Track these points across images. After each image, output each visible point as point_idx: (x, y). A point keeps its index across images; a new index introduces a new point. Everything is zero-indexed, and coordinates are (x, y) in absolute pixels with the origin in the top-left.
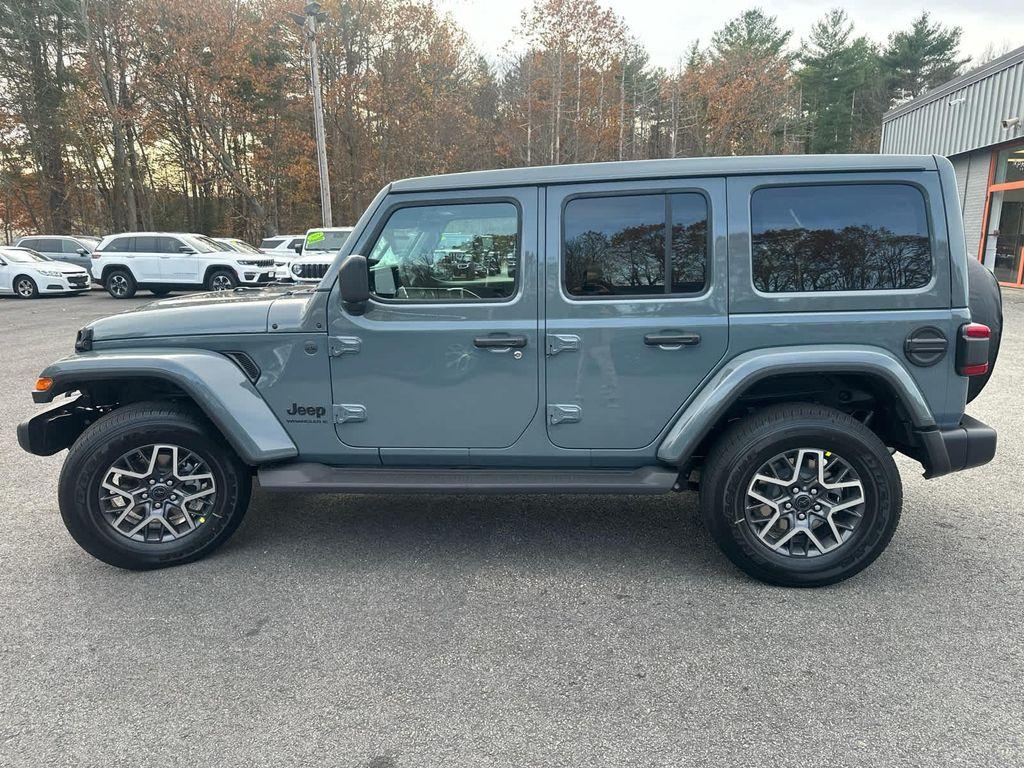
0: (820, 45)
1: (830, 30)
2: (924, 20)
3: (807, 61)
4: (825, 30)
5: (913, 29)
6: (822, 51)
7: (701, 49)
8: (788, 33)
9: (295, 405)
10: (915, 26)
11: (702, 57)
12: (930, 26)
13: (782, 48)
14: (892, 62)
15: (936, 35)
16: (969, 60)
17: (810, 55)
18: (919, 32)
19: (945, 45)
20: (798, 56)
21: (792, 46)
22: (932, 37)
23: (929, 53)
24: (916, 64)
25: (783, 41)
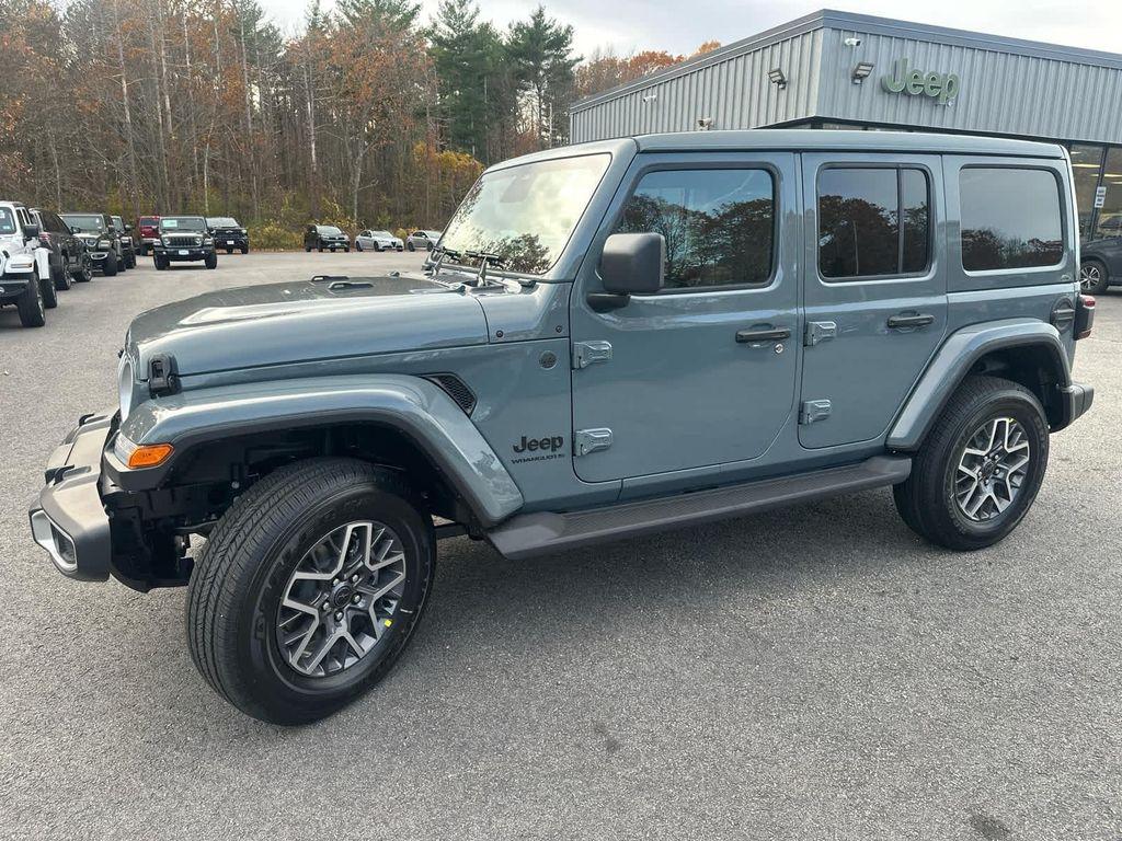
0: (449, 24)
1: (457, 11)
2: (540, 14)
3: (439, 41)
4: (452, 9)
5: (533, 22)
6: (451, 31)
7: (324, 8)
8: (418, 7)
9: (524, 439)
10: (534, 18)
11: (326, 20)
12: (547, 20)
13: (413, 22)
14: (514, 52)
15: (552, 30)
16: (582, 59)
17: (440, 34)
18: (537, 25)
19: (560, 41)
20: (429, 34)
21: (421, 22)
22: (549, 32)
23: (549, 47)
24: (538, 57)
25: (413, 14)
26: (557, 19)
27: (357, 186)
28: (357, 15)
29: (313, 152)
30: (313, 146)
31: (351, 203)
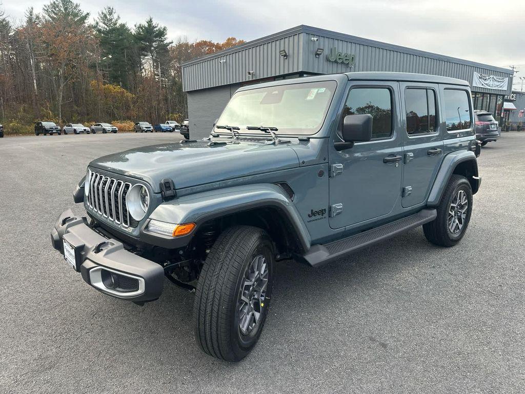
0: (104, 23)
1: (108, 17)
2: (151, 21)
3: (99, 31)
4: (105, 16)
5: (147, 24)
6: (106, 27)
7: (35, 12)
8: (88, 14)
9: (312, 211)
10: (147, 23)
11: (38, 17)
12: (154, 23)
13: (86, 21)
14: (138, 38)
15: (157, 28)
16: (172, 43)
17: (100, 28)
18: (150, 25)
19: (161, 33)
20: (95, 27)
21: (90, 21)
22: (156, 29)
23: (156, 37)
24: (151, 41)
25: (85, 17)
26: (159, 23)
27: (61, 101)
28: (55, 16)
29: (35, 84)
30: (35, 81)
31: (58, 110)
